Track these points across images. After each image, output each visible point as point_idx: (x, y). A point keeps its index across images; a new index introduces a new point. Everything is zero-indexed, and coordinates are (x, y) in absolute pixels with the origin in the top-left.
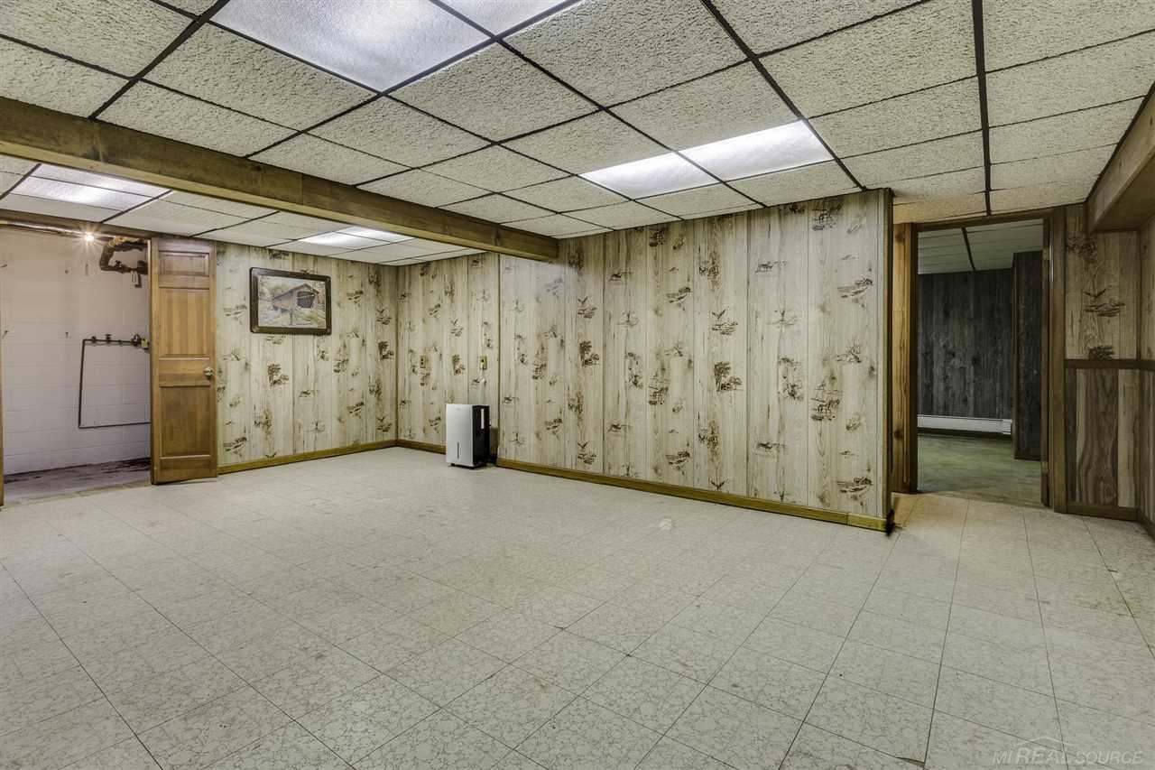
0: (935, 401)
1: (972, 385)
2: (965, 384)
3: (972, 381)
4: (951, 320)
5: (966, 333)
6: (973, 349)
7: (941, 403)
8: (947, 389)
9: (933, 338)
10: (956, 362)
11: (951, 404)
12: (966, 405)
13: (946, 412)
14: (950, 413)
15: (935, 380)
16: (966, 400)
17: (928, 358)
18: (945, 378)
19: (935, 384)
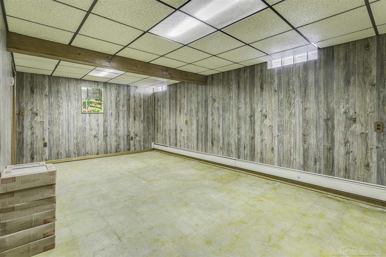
0: (336, 162)
1: (375, 151)
2: (367, 149)
3: (375, 147)
4: (351, 88)
5: (368, 100)
6: (375, 114)
7: (342, 165)
8: (348, 153)
9: (333, 105)
10: (357, 128)
11: (352, 169)
12: (369, 170)
13: (347, 174)
14: (351, 175)
15: (336, 144)
16: (368, 166)
17: (330, 123)
18: (346, 143)
19: (336, 149)
